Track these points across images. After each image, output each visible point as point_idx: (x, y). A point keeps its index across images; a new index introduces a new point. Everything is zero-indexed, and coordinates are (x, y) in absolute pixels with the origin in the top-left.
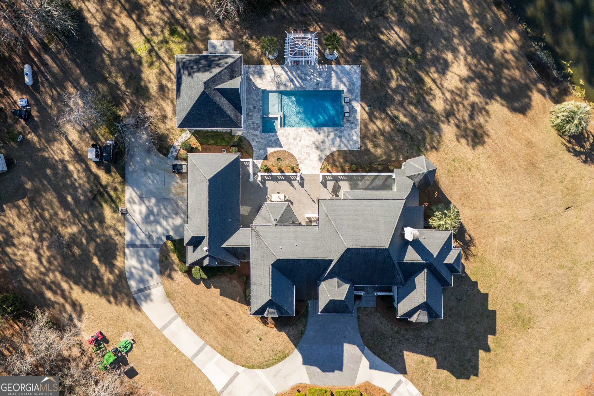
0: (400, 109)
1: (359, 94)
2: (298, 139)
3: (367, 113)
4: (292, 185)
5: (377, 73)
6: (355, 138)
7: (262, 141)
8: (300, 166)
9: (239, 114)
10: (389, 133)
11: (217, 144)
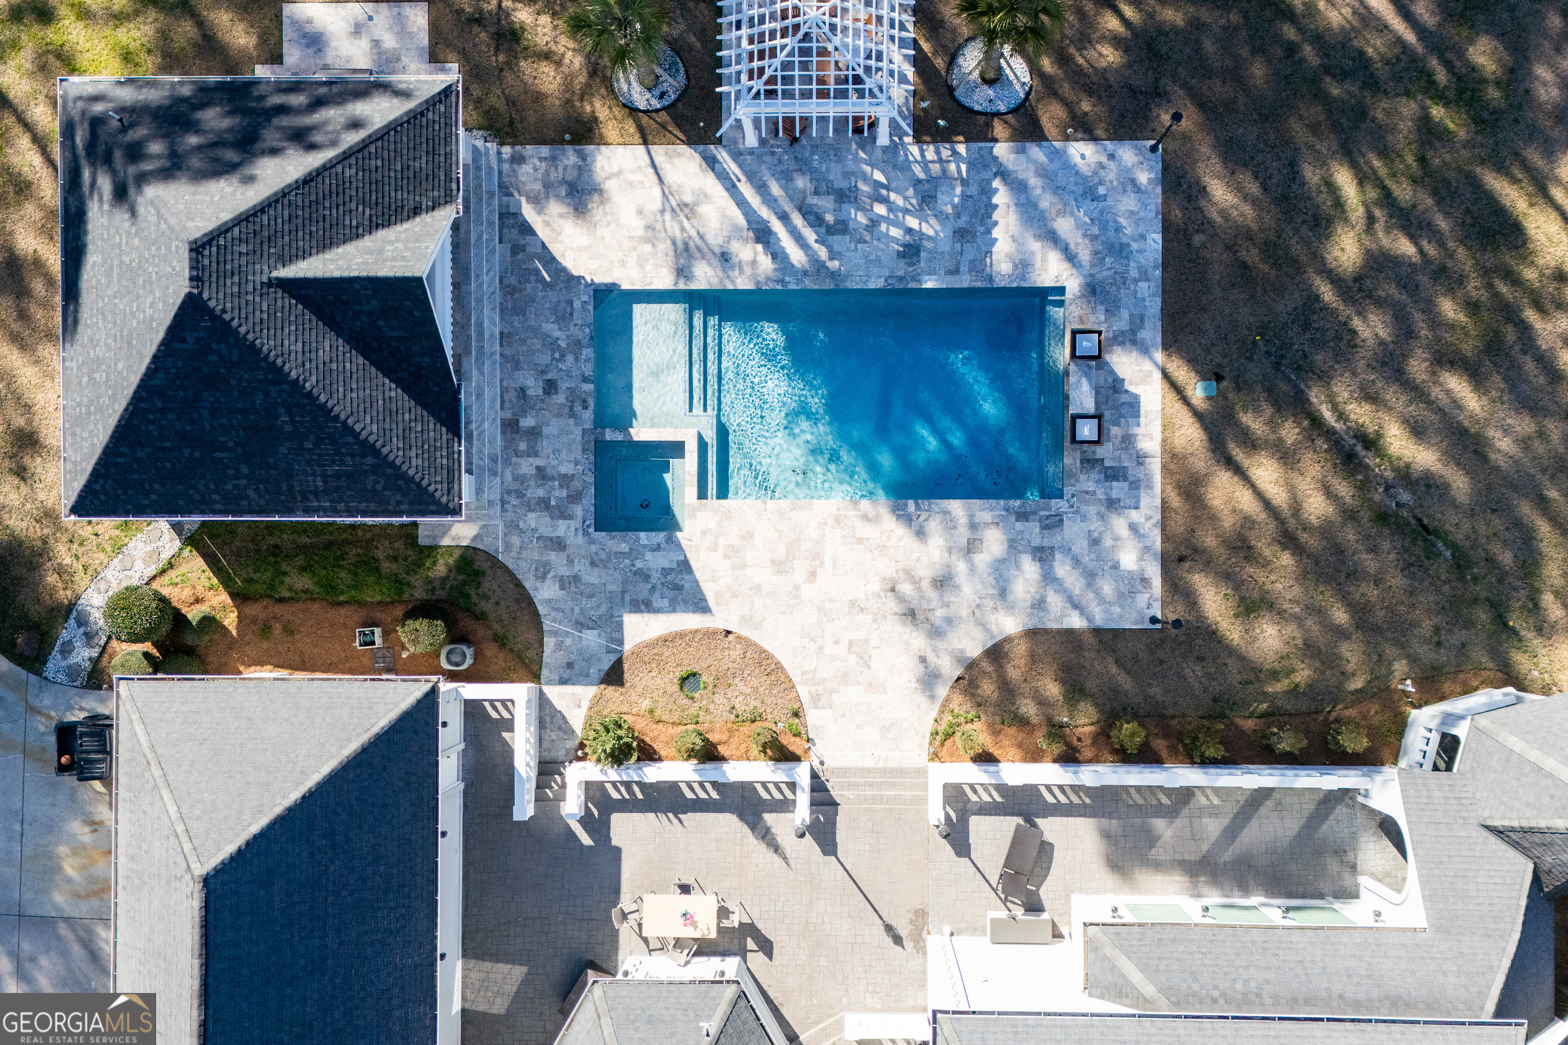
0: (1393, 395)
1: (1154, 306)
2: (801, 568)
3: (1197, 415)
4: (766, 836)
5: (1254, 188)
6: (1128, 559)
7: (592, 577)
8: (813, 718)
9: (437, 432)
10: (1326, 530)
11: (329, 594)
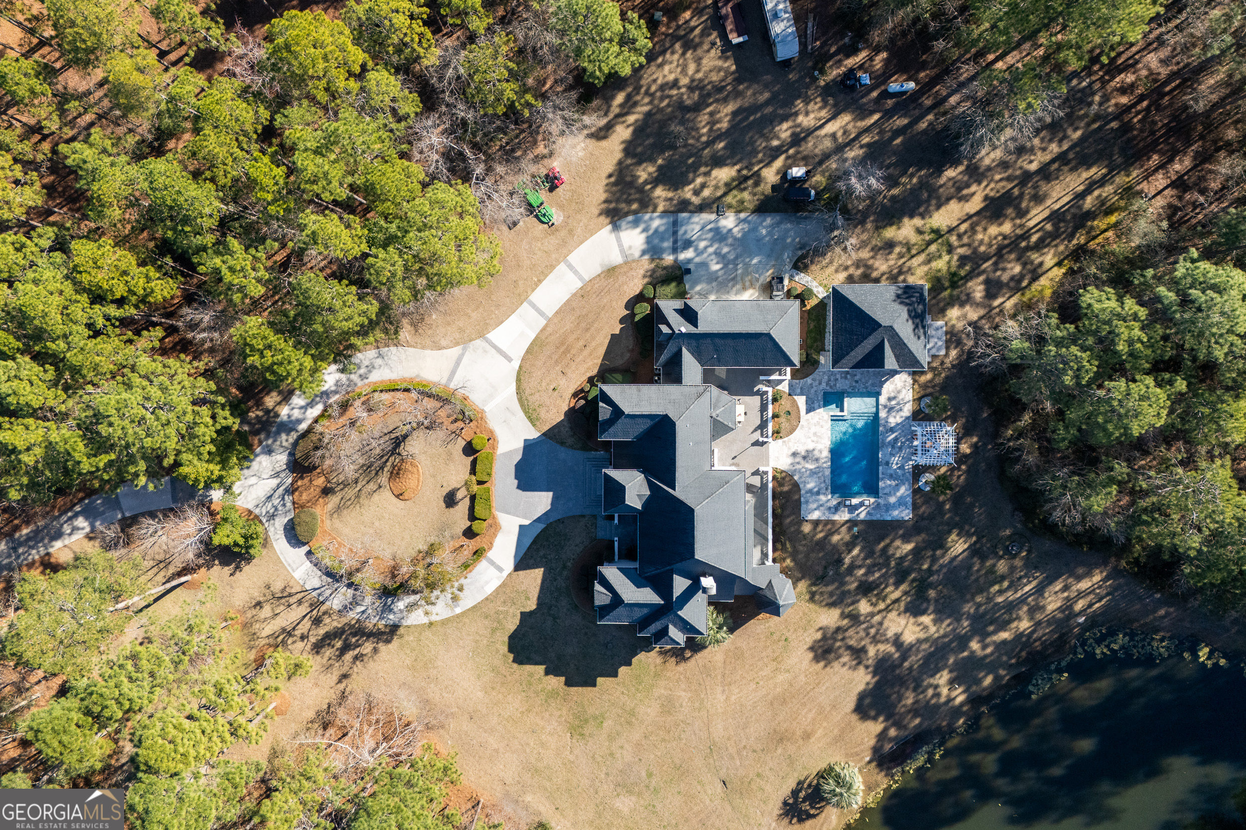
1: (874, 518)
2: (815, 439)
4: (755, 430)
6: (817, 512)
7: (812, 391)
8: (780, 441)
9: (851, 365)
11: (809, 332)
